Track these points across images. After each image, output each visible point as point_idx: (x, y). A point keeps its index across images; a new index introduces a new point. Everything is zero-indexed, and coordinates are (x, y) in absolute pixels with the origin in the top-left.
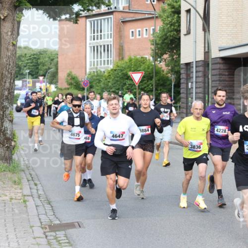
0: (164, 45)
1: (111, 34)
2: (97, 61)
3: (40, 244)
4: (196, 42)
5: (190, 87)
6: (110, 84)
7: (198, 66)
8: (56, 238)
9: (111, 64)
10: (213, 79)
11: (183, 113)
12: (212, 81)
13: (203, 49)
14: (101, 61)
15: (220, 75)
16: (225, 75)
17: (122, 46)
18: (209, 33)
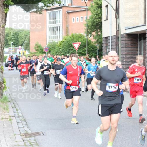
0: (93, 27)
1: (61, 20)
2: (53, 36)
3: (20, 145)
4: (111, 24)
5: (108, 51)
6: (61, 50)
7: (113, 39)
8: (29, 141)
9: (61, 38)
10: (122, 47)
12: (121, 48)
13: (116, 29)
14: (55, 36)
15: (126, 44)
16: (129, 44)
17: (68, 27)
18: (119, 19)
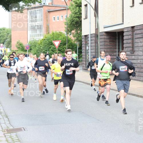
2: (34, 35)
3: (2, 141)
4: (90, 23)
5: (87, 49)
6: (41, 48)
7: (92, 37)
8: (11, 137)
9: (42, 36)
11: (83, 64)
12: (100, 45)
13: (95, 27)
14: (36, 34)
15: (104, 42)
16: (108, 42)
17: (48, 26)
18: (98, 18)
